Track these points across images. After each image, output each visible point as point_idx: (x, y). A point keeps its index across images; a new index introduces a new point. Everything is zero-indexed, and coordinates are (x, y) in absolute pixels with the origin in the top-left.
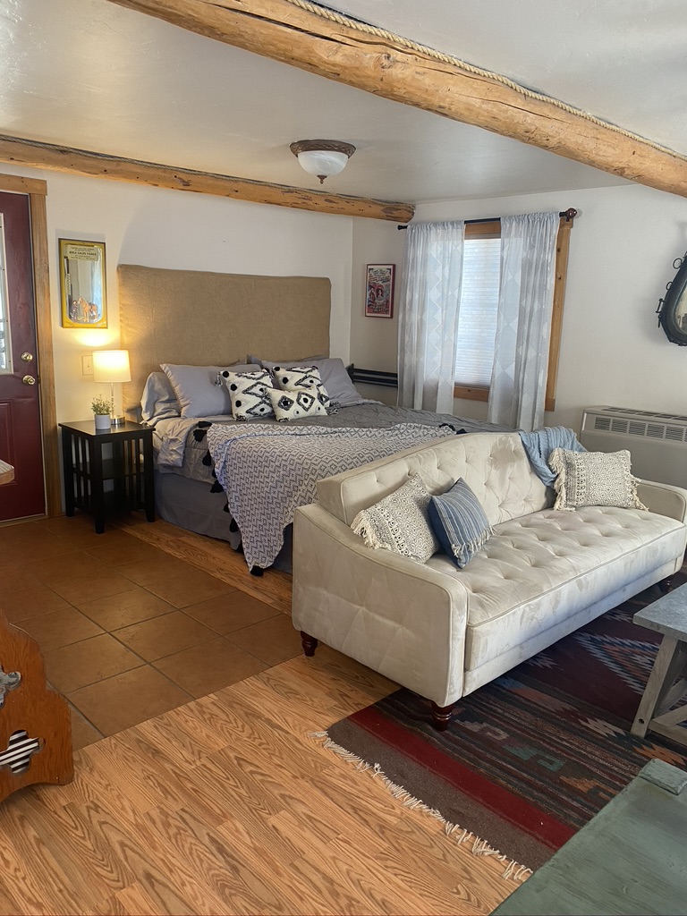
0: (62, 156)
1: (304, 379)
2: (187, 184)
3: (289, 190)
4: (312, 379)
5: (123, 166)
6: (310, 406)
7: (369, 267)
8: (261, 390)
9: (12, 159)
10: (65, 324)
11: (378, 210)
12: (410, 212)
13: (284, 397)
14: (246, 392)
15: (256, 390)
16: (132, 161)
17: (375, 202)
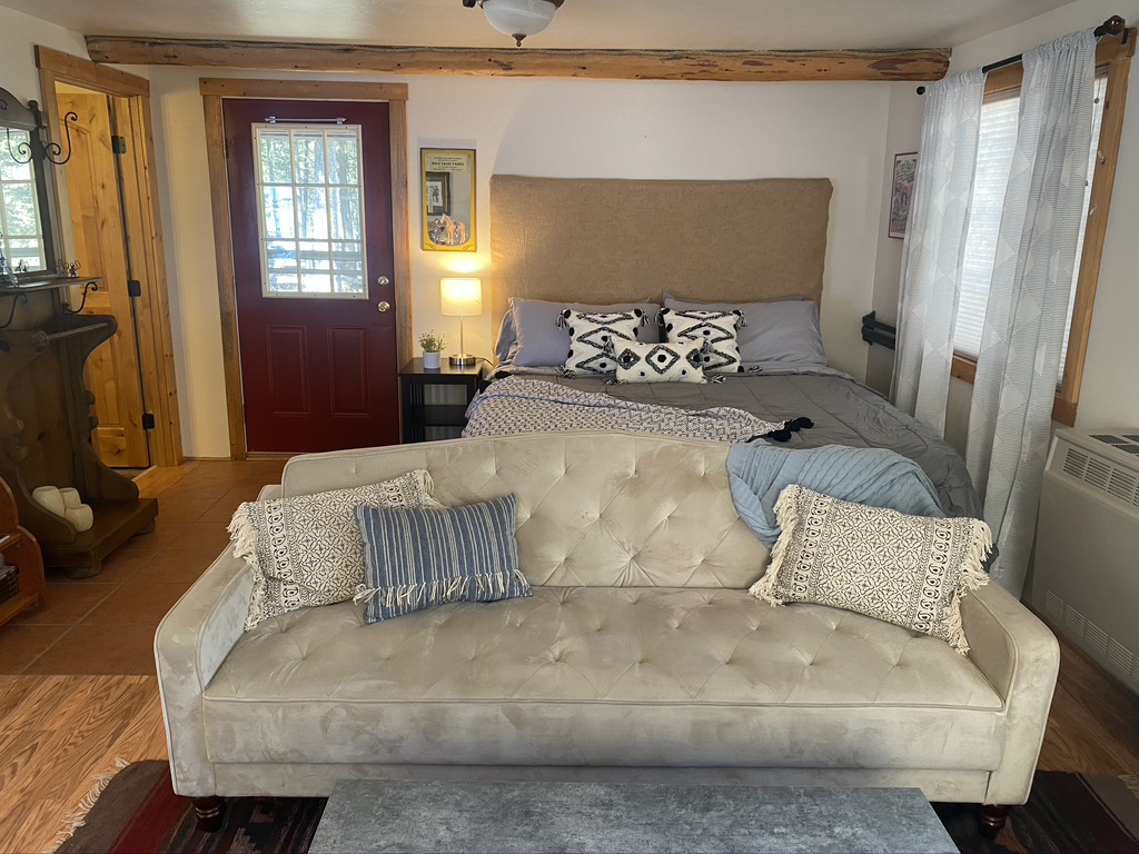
0: (347, 55)
1: (694, 328)
2: (507, 67)
3: (676, 56)
4: (707, 328)
5: (418, 57)
6: (668, 367)
7: (898, 158)
8: (605, 338)
9: (296, 67)
10: (426, 247)
11: (862, 66)
12: (939, 61)
13: (627, 351)
14: (581, 339)
15: (596, 338)
16: (431, 49)
17: (854, 54)
